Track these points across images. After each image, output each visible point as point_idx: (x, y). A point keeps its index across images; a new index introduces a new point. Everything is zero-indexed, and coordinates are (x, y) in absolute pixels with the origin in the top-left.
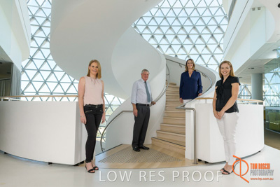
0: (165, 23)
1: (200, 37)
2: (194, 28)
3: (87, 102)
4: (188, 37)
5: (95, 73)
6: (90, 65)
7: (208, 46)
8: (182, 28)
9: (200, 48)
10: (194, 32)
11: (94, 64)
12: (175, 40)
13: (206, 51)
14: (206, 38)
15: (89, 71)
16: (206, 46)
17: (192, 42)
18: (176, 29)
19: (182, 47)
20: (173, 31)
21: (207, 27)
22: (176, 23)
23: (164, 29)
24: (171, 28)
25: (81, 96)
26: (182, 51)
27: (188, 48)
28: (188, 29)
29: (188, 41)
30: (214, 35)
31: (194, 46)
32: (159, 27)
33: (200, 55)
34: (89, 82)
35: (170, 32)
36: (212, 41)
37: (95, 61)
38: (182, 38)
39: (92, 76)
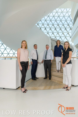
0: (45, 23)
1: (60, 29)
2: (58, 25)
3: (21, 61)
4: (55, 29)
5: (25, 47)
6: (22, 43)
7: (64, 33)
8: (53, 25)
9: (60, 34)
10: (58, 27)
11: (24, 42)
12: (50, 30)
13: (63, 35)
14: (63, 29)
15: (22, 45)
16: (63, 33)
17: (57, 31)
18: (51, 26)
19: (53, 33)
20: (49, 26)
21: (63, 25)
22: (50, 23)
23: (45, 26)
24: (48, 25)
25: (19, 58)
26: (53, 35)
27: (55, 34)
28: (56, 26)
29: (55, 31)
30: (66, 29)
31: (58, 33)
32: (43, 25)
33: (60, 37)
34: (22, 51)
35: (48, 27)
36: (65, 31)
37: (24, 41)
38: (53, 29)
39: (23, 48)
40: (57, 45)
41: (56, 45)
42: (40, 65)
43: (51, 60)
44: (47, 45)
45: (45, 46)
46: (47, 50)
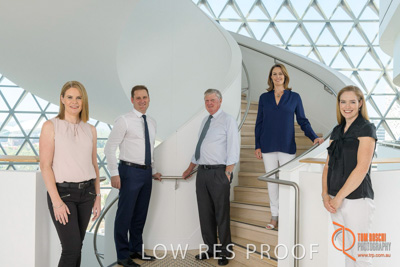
6: (63, 94)
25: (47, 165)
37: (74, 85)
39: (70, 117)
40: (271, 92)
41: (264, 88)
42: (177, 187)
43: (224, 167)
44: (209, 91)
45: (203, 96)
46: (211, 117)
